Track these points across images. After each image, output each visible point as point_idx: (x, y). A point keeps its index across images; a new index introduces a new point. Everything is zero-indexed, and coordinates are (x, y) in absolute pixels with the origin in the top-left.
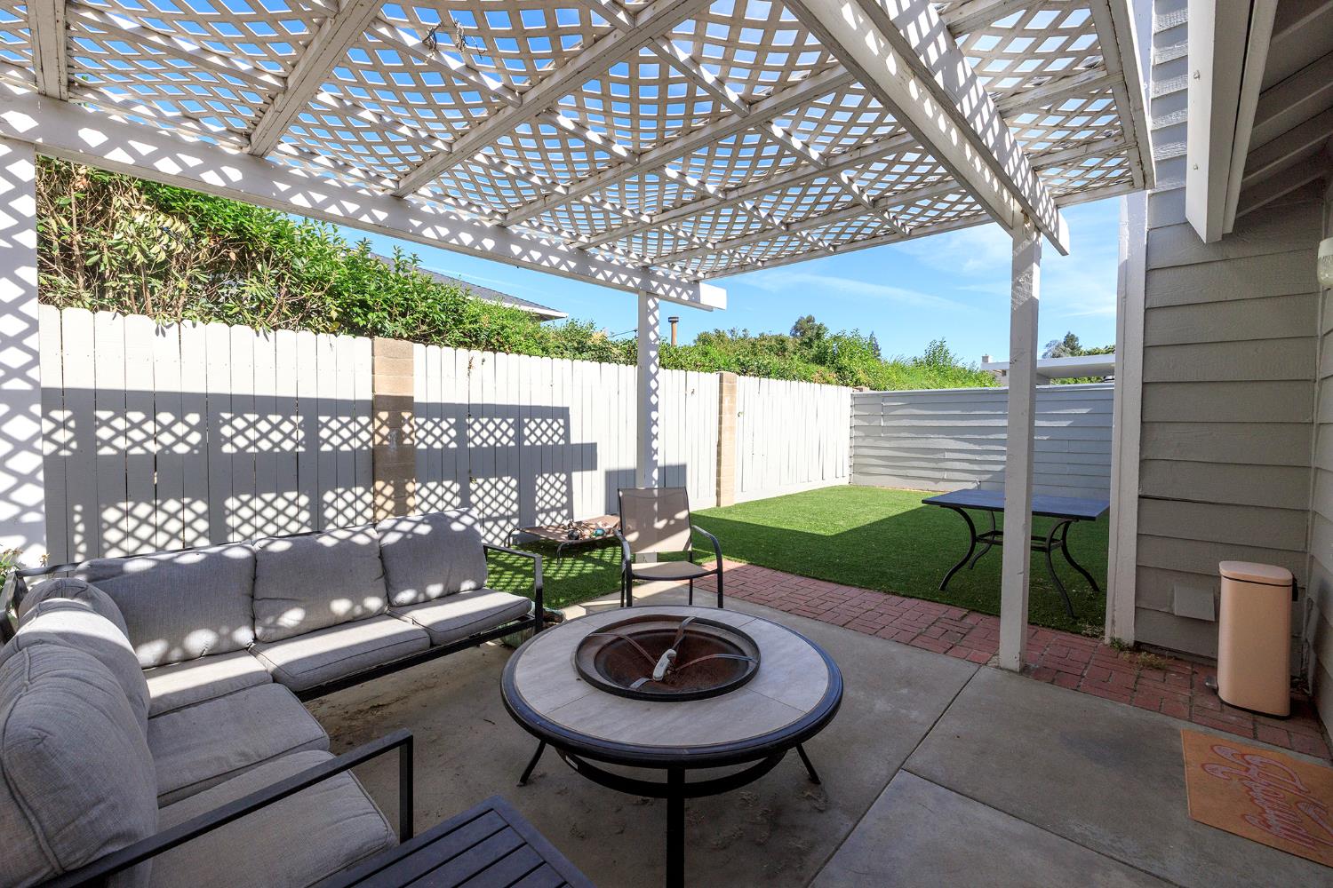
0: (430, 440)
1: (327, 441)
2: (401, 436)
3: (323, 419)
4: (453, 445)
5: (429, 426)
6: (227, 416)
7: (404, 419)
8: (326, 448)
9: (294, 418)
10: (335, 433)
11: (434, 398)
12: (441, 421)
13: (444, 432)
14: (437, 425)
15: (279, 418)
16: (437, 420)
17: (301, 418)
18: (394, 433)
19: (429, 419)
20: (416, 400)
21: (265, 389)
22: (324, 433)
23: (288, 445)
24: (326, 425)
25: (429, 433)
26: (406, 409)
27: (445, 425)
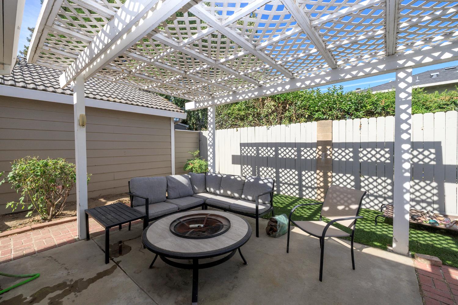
0: (340, 157)
1: (303, 156)
2: (326, 155)
3: (302, 149)
4: (351, 160)
5: (340, 151)
6: (280, 148)
7: (327, 149)
8: (303, 158)
9: (294, 149)
10: (306, 153)
11: (342, 140)
12: (346, 150)
13: (347, 154)
14: (343, 151)
15: (291, 148)
16: (343, 149)
17: (296, 149)
18: (324, 154)
19: (340, 149)
20: (333, 142)
21: (288, 141)
22: (302, 153)
23: (293, 156)
24: (303, 151)
25: (340, 154)
26: (329, 145)
27: (347, 151)
